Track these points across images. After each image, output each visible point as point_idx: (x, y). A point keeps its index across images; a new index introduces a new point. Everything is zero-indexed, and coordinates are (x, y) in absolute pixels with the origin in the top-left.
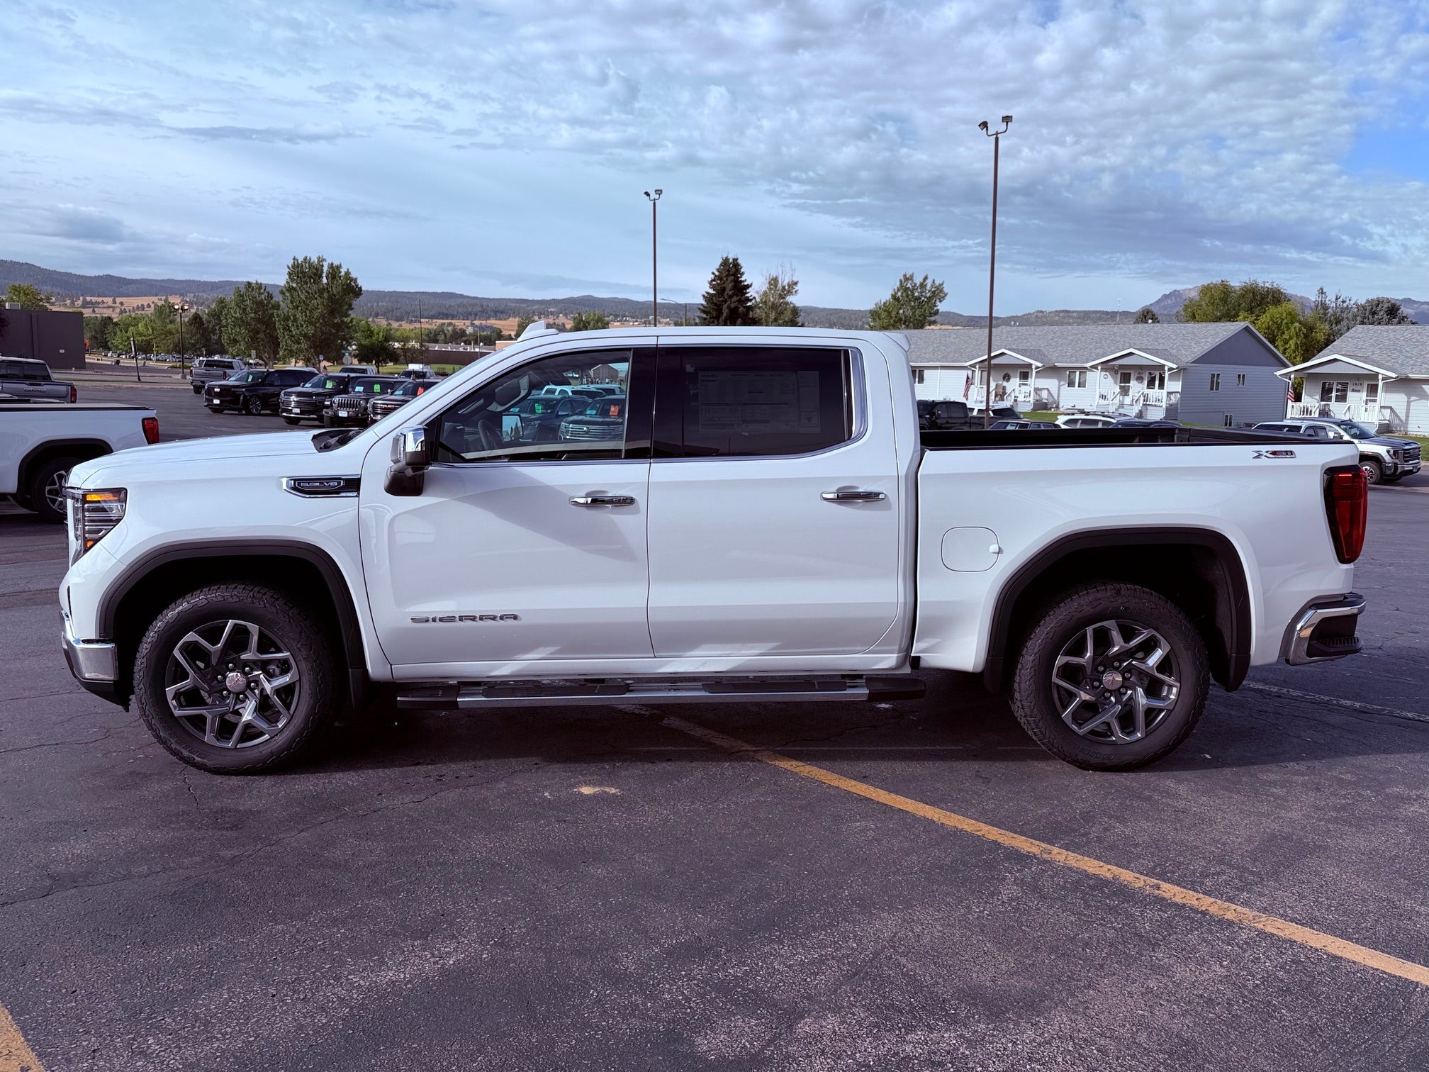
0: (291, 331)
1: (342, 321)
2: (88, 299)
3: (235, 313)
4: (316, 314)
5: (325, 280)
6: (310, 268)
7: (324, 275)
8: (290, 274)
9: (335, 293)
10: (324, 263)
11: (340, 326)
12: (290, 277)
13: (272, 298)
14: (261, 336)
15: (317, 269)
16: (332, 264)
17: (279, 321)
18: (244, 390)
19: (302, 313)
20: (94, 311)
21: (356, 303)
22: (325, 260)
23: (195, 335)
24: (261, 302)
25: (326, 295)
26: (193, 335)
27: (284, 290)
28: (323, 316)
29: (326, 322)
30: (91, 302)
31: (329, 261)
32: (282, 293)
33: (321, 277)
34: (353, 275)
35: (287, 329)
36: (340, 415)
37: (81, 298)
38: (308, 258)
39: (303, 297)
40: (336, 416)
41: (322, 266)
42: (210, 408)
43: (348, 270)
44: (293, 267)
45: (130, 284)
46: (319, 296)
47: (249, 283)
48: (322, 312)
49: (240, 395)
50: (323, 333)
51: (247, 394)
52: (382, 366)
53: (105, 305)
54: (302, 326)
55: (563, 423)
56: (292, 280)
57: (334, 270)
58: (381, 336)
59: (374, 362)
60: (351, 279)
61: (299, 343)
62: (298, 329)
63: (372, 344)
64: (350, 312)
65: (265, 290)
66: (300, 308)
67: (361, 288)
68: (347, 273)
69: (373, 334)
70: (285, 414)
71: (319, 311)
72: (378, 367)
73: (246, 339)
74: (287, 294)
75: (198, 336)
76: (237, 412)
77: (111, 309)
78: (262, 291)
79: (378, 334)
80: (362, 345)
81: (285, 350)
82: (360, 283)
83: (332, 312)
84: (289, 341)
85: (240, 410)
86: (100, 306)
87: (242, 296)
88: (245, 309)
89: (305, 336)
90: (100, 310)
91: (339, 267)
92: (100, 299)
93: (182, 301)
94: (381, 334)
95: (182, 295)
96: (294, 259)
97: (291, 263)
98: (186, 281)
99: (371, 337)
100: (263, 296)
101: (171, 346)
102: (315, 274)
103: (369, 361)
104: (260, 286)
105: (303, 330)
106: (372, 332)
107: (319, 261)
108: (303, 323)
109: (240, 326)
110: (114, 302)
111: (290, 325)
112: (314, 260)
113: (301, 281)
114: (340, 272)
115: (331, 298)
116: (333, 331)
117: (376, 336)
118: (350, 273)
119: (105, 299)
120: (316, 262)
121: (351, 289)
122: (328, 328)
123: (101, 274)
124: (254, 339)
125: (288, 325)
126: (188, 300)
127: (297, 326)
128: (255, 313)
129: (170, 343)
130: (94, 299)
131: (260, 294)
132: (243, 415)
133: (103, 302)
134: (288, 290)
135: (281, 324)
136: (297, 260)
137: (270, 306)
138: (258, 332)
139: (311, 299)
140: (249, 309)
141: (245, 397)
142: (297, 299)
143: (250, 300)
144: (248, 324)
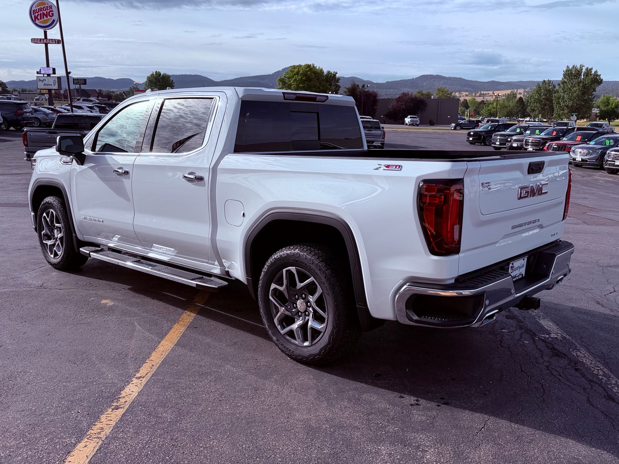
0: (560, 104)
1: (589, 98)
2: (482, 92)
3: (535, 96)
4: (575, 95)
5: (582, 77)
6: (575, 71)
7: (582, 74)
8: (564, 75)
9: (587, 83)
10: (583, 68)
11: (587, 100)
12: (564, 76)
13: (555, 88)
14: (547, 107)
15: (579, 71)
16: (588, 68)
17: (555, 99)
18: (484, 133)
19: (567, 95)
20: (484, 98)
21: (599, 88)
22: (583, 66)
23: (519, 108)
24: (549, 91)
25: (581, 85)
26: (518, 108)
27: (560, 83)
28: (578, 96)
29: (579, 99)
30: (483, 94)
31: (586, 67)
32: (559, 85)
33: (580, 75)
34: (599, 73)
35: (558, 103)
36: (514, 146)
37: (479, 92)
38: (575, 66)
39: (569, 86)
40: (511, 146)
41: (582, 69)
42: (469, 142)
43: (597, 70)
44: (566, 71)
45: (502, 84)
46: (578, 85)
47: (544, 81)
48: (578, 93)
49: (482, 136)
50: (577, 105)
51: (485, 135)
52: (612, 122)
53: (489, 95)
54: (566, 101)
55: (608, 151)
56: (565, 78)
57: (589, 71)
58: (614, 105)
59: (607, 119)
60: (597, 75)
61: (564, 110)
62: (564, 103)
63: (608, 110)
64: (594, 93)
65: (552, 84)
66: (566, 92)
67: (602, 79)
68: (596, 72)
69: (609, 104)
70: (493, 145)
71: (576, 93)
72: (609, 122)
73: (539, 109)
74: (562, 85)
75: (520, 108)
76: (480, 144)
77: (491, 97)
78: (550, 84)
79: (612, 104)
80: (602, 110)
81: (556, 114)
82: (602, 77)
83: (584, 93)
84: (559, 110)
85: (481, 143)
86: (487, 95)
87: (540, 87)
88: (541, 94)
89: (567, 106)
90: (487, 97)
91: (591, 69)
92: (487, 92)
93: (524, 91)
94: (614, 104)
95: (524, 88)
96: (568, 67)
97: (565, 69)
98: (528, 81)
99: (608, 106)
100: (550, 87)
101: (505, 113)
102: (577, 74)
103: (604, 119)
104: (549, 82)
105: (566, 104)
106: (609, 103)
107: (580, 67)
108: (567, 100)
109: (537, 103)
110: (493, 93)
111: (560, 101)
112: (579, 67)
113: (570, 78)
114: (591, 72)
115: (584, 86)
116: (583, 103)
117: (611, 106)
118: (597, 72)
119: (489, 92)
120: (579, 68)
121: (596, 80)
122: (580, 102)
123: (490, 81)
124: (543, 109)
125: (559, 101)
126: (527, 91)
127: (564, 101)
128: (545, 96)
129: (505, 112)
130: (485, 92)
131: (549, 86)
132: (483, 145)
133: (488, 94)
134: (562, 83)
135: (556, 101)
136: (569, 67)
137: (554, 92)
138: (545, 105)
139: (573, 87)
140: (542, 94)
141: (484, 136)
142: (566, 87)
143: (544, 89)
144: (541, 101)
